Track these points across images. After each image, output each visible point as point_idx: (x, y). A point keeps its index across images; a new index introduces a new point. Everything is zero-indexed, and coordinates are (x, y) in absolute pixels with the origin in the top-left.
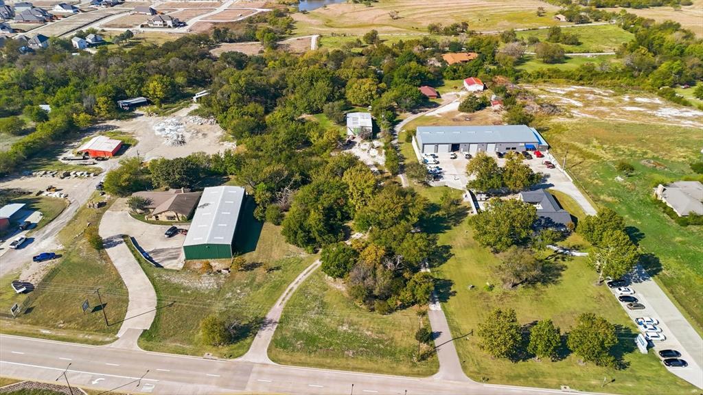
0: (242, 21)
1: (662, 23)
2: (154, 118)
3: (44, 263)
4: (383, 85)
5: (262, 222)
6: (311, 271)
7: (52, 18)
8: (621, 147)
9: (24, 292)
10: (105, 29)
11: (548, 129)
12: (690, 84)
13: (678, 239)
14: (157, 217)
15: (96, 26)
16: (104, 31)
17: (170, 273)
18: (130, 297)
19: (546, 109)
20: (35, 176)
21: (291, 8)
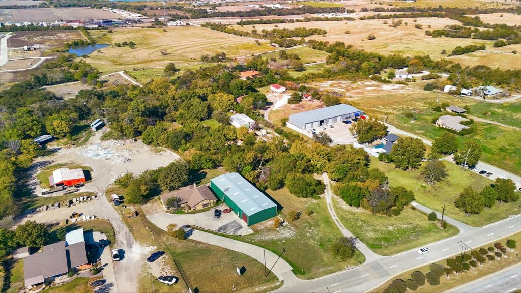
2: (76, 148)
3: (159, 261)
14: (195, 208)
17: (252, 236)
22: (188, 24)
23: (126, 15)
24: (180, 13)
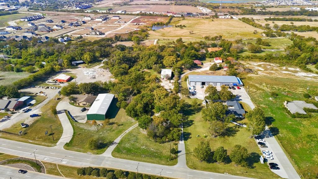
0: (128, 33)
1: (308, 38)
2: (85, 69)
3: (34, 118)
4: (179, 59)
5: (120, 108)
6: (135, 127)
7: (52, 30)
8: (275, 86)
9: (25, 127)
10: (72, 35)
11: (245, 78)
12: (314, 63)
13: (289, 123)
14: (79, 104)
15: (69, 34)
16: (71, 36)
17: (80, 124)
18: (63, 131)
19: (247, 71)
20: (36, 88)
21: (148, 29)
22: (232, 18)
23: (205, 10)
24: (236, 11)
